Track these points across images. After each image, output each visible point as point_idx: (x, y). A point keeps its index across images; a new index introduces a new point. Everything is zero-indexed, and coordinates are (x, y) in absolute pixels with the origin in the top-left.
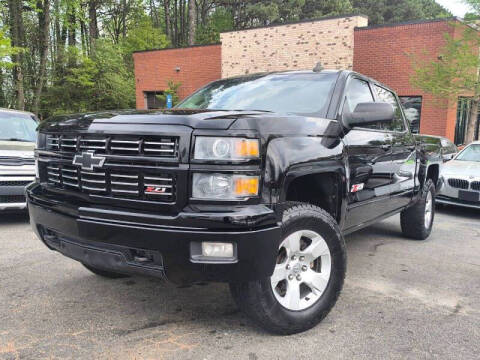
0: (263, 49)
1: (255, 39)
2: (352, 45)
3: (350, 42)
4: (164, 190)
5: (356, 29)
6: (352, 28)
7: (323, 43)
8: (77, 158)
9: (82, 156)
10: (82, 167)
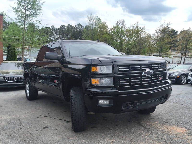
4: (162, 78)
8: (145, 73)
9: (146, 72)
10: (147, 75)
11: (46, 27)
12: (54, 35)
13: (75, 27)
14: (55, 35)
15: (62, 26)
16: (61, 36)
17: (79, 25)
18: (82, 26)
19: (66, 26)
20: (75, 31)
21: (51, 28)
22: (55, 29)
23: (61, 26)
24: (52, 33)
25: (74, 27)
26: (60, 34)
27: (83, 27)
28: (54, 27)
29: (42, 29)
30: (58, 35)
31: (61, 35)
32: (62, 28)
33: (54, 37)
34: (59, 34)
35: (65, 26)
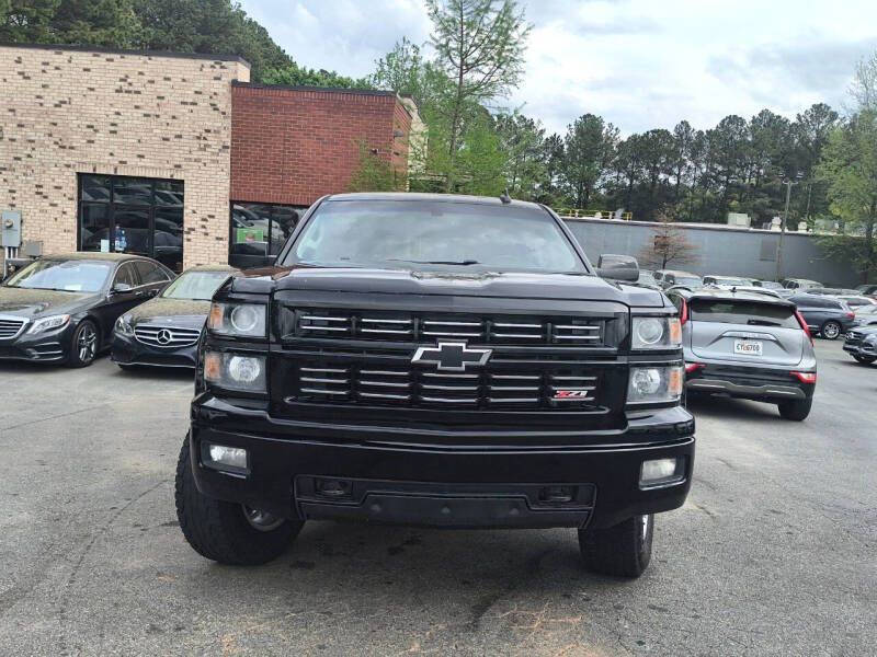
0: (40, 92)
1: (20, 68)
2: (229, 111)
3: (225, 104)
4: (584, 393)
5: (235, 84)
6: (227, 80)
7: (173, 98)
8: (425, 355)
9: (439, 349)
10: (439, 367)
11: (652, 131)
12: (682, 163)
13: (794, 124)
14: (689, 163)
15: (731, 122)
16: (720, 168)
17: (820, 110)
18: (834, 116)
19: (748, 119)
20: (796, 140)
21: (672, 133)
22: (694, 136)
23: (723, 121)
24: (676, 154)
25: (793, 120)
26: (711, 160)
27: (837, 121)
28: (688, 126)
29: (634, 139)
30: (703, 165)
31: (721, 163)
32: (728, 130)
33: (682, 173)
34: (707, 161)
35: (742, 122)
